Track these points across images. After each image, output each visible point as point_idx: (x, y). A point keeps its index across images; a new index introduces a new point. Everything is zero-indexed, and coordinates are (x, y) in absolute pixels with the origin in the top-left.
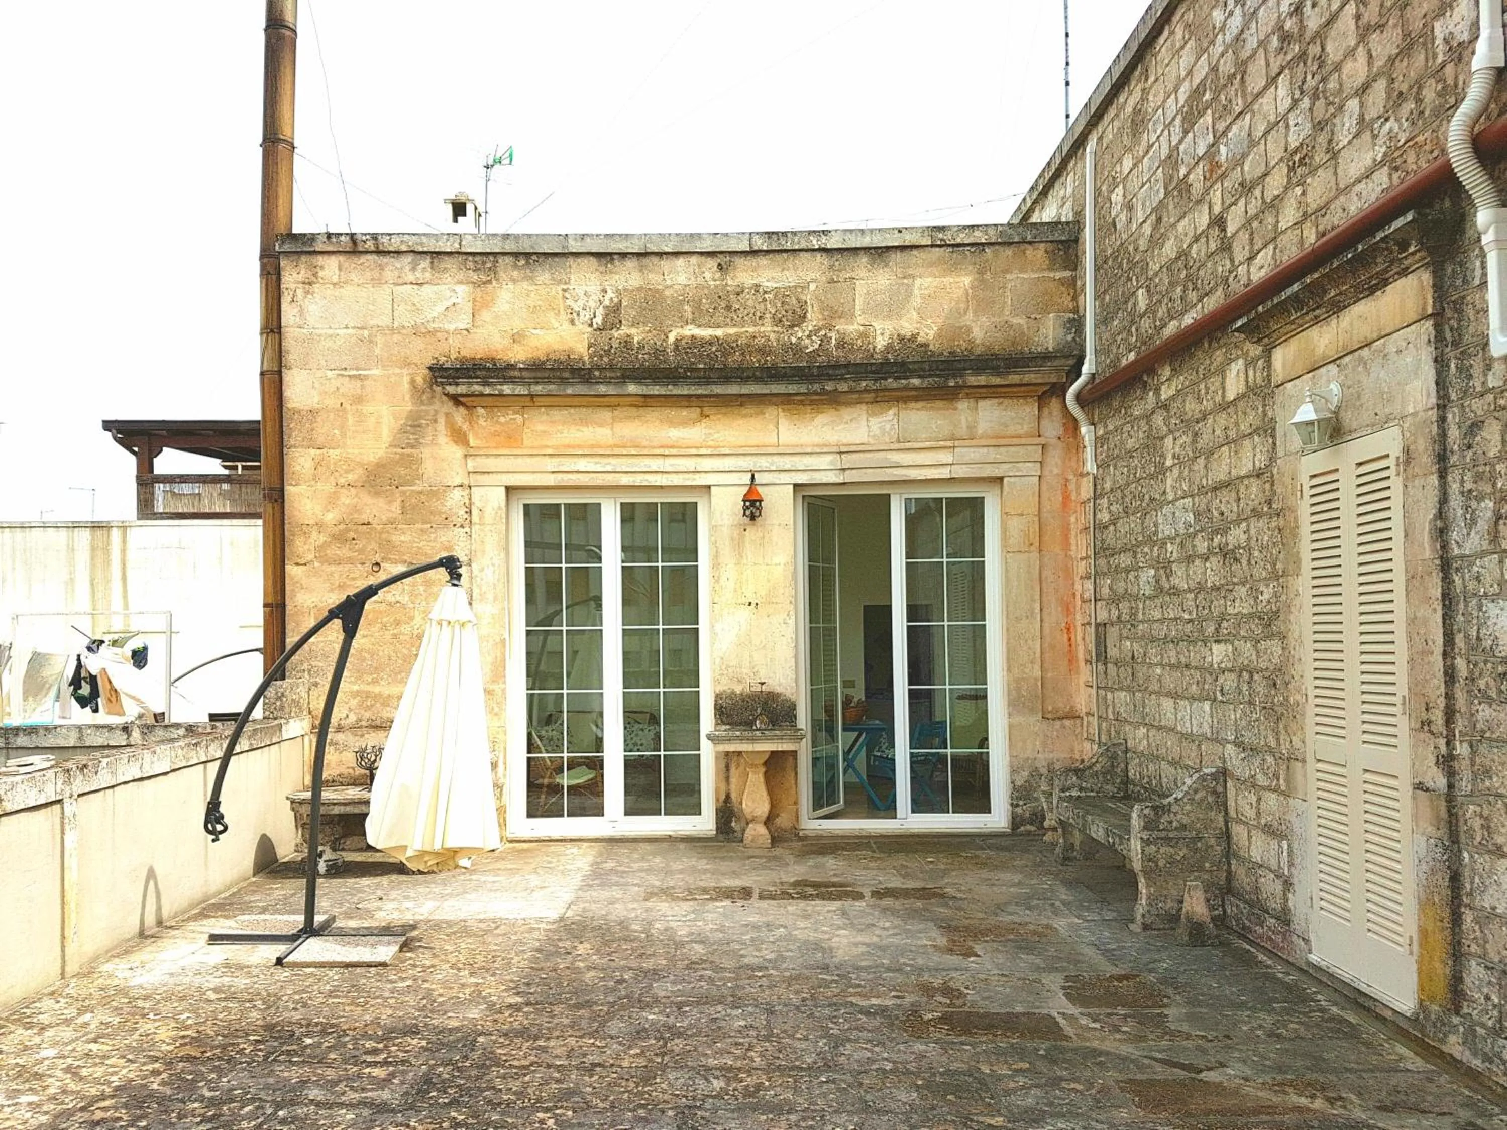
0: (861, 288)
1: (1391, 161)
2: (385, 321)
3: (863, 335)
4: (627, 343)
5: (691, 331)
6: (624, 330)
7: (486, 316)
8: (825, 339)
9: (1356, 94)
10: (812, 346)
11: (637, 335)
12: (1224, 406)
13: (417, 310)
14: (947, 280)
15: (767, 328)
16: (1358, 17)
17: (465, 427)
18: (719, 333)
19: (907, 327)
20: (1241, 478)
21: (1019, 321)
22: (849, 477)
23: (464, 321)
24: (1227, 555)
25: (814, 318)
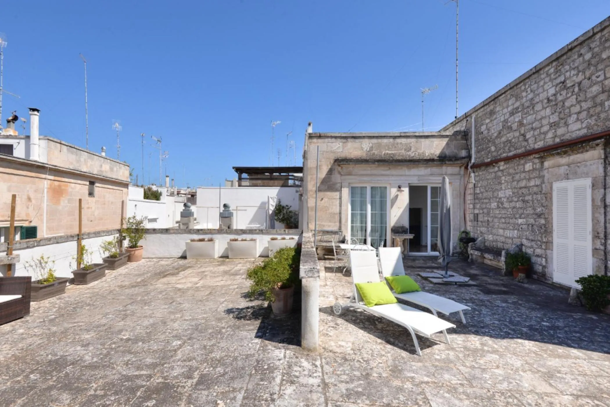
0: (423, 143)
1: (588, 128)
2: (325, 150)
3: (423, 153)
4: (374, 154)
5: (387, 152)
6: (373, 151)
7: (346, 148)
8: (415, 154)
9: (576, 113)
10: (413, 155)
11: (376, 153)
12: (524, 172)
13: (332, 148)
14: (441, 142)
15: (403, 151)
16: (577, 99)
17: (341, 171)
18: (393, 152)
19: (432, 152)
20: (530, 187)
21: (456, 151)
22: (421, 182)
23: (341, 150)
24: (523, 201)
25: (413, 149)
